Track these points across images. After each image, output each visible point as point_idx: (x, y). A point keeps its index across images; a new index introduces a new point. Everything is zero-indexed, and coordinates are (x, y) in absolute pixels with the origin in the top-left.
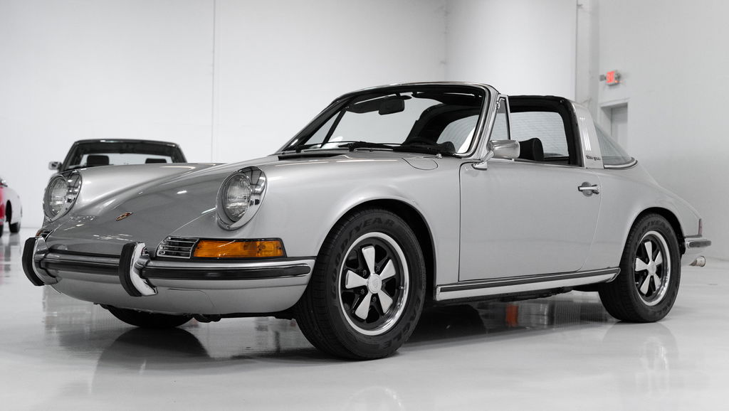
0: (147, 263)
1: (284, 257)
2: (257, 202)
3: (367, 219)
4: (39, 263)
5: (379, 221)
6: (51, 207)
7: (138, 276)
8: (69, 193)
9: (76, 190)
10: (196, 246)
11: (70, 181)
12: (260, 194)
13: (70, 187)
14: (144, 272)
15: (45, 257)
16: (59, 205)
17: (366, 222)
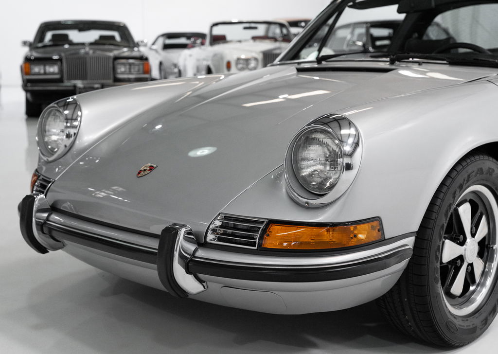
0: (195, 251)
1: (383, 241)
2: (349, 167)
3: (470, 171)
4: (41, 226)
5: (481, 171)
6: (46, 144)
7: (184, 271)
8: (67, 127)
9: (76, 123)
10: (264, 231)
11: (66, 112)
12: (351, 155)
13: (67, 120)
14: (192, 266)
15: (48, 219)
16: (55, 141)
17: (469, 176)
